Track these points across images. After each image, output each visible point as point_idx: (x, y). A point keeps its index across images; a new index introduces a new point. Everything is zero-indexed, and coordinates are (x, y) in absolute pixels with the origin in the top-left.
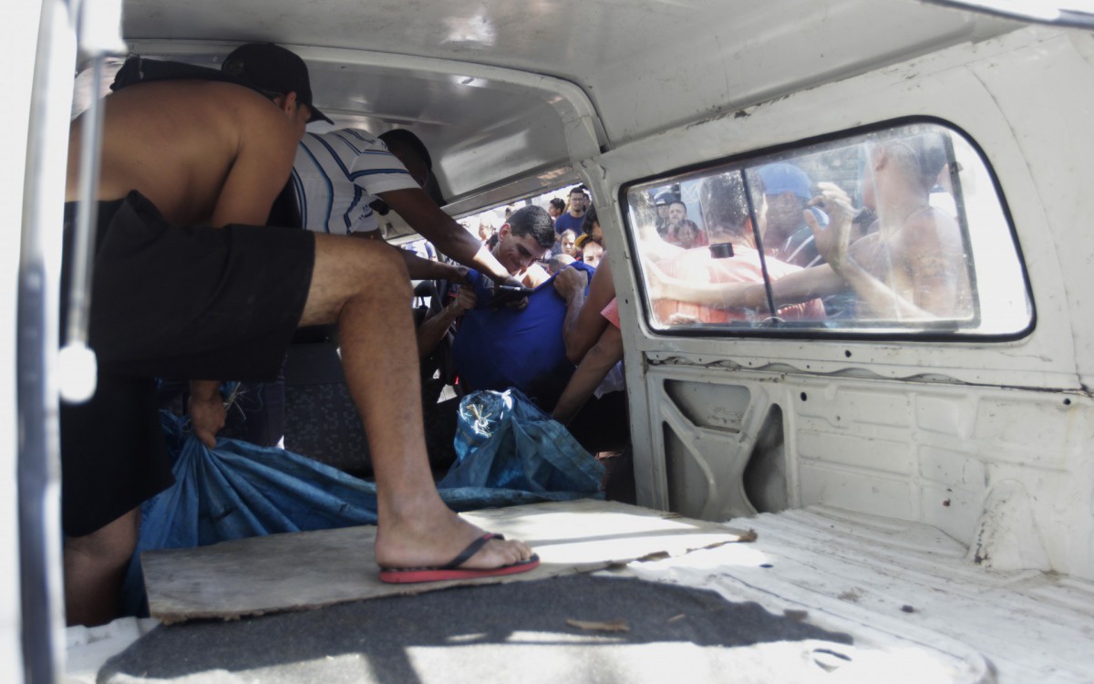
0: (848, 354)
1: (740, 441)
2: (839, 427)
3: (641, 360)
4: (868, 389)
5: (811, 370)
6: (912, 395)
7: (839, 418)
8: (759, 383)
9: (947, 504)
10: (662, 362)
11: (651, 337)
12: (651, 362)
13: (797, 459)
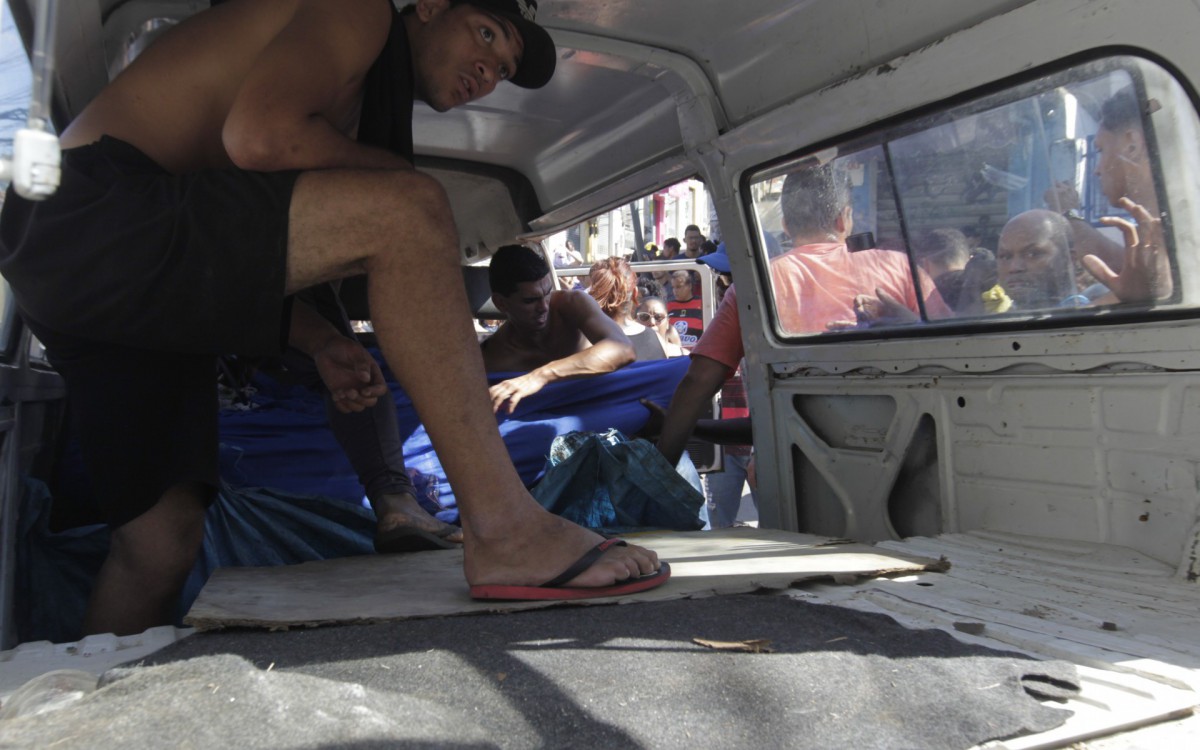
0: (1016, 346)
1: (884, 461)
2: (1005, 435)
3: (766, 375)
4: (1041, 387)
5: (970, 370)
6: (1096, 391)
7: (1005, 425)
8: (907, 390)
9: (1144, 518)
10: (790, 375)
11: (777, 346)
12: (777, 376)
13: (954, 477)
